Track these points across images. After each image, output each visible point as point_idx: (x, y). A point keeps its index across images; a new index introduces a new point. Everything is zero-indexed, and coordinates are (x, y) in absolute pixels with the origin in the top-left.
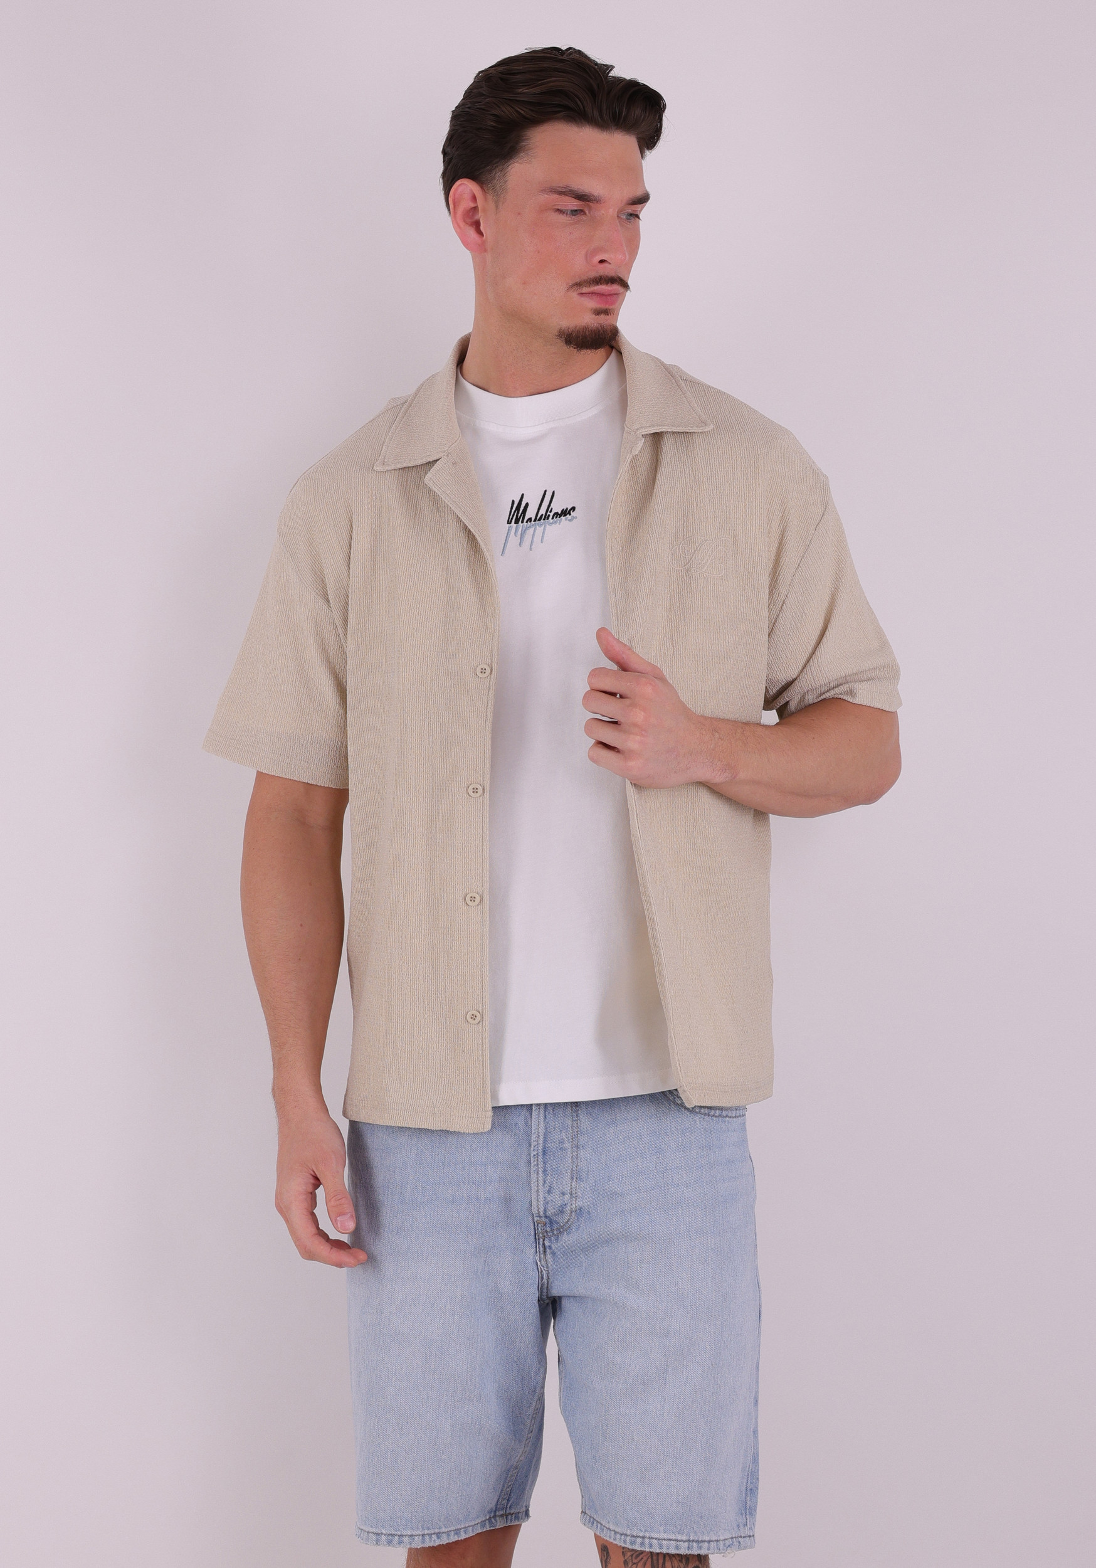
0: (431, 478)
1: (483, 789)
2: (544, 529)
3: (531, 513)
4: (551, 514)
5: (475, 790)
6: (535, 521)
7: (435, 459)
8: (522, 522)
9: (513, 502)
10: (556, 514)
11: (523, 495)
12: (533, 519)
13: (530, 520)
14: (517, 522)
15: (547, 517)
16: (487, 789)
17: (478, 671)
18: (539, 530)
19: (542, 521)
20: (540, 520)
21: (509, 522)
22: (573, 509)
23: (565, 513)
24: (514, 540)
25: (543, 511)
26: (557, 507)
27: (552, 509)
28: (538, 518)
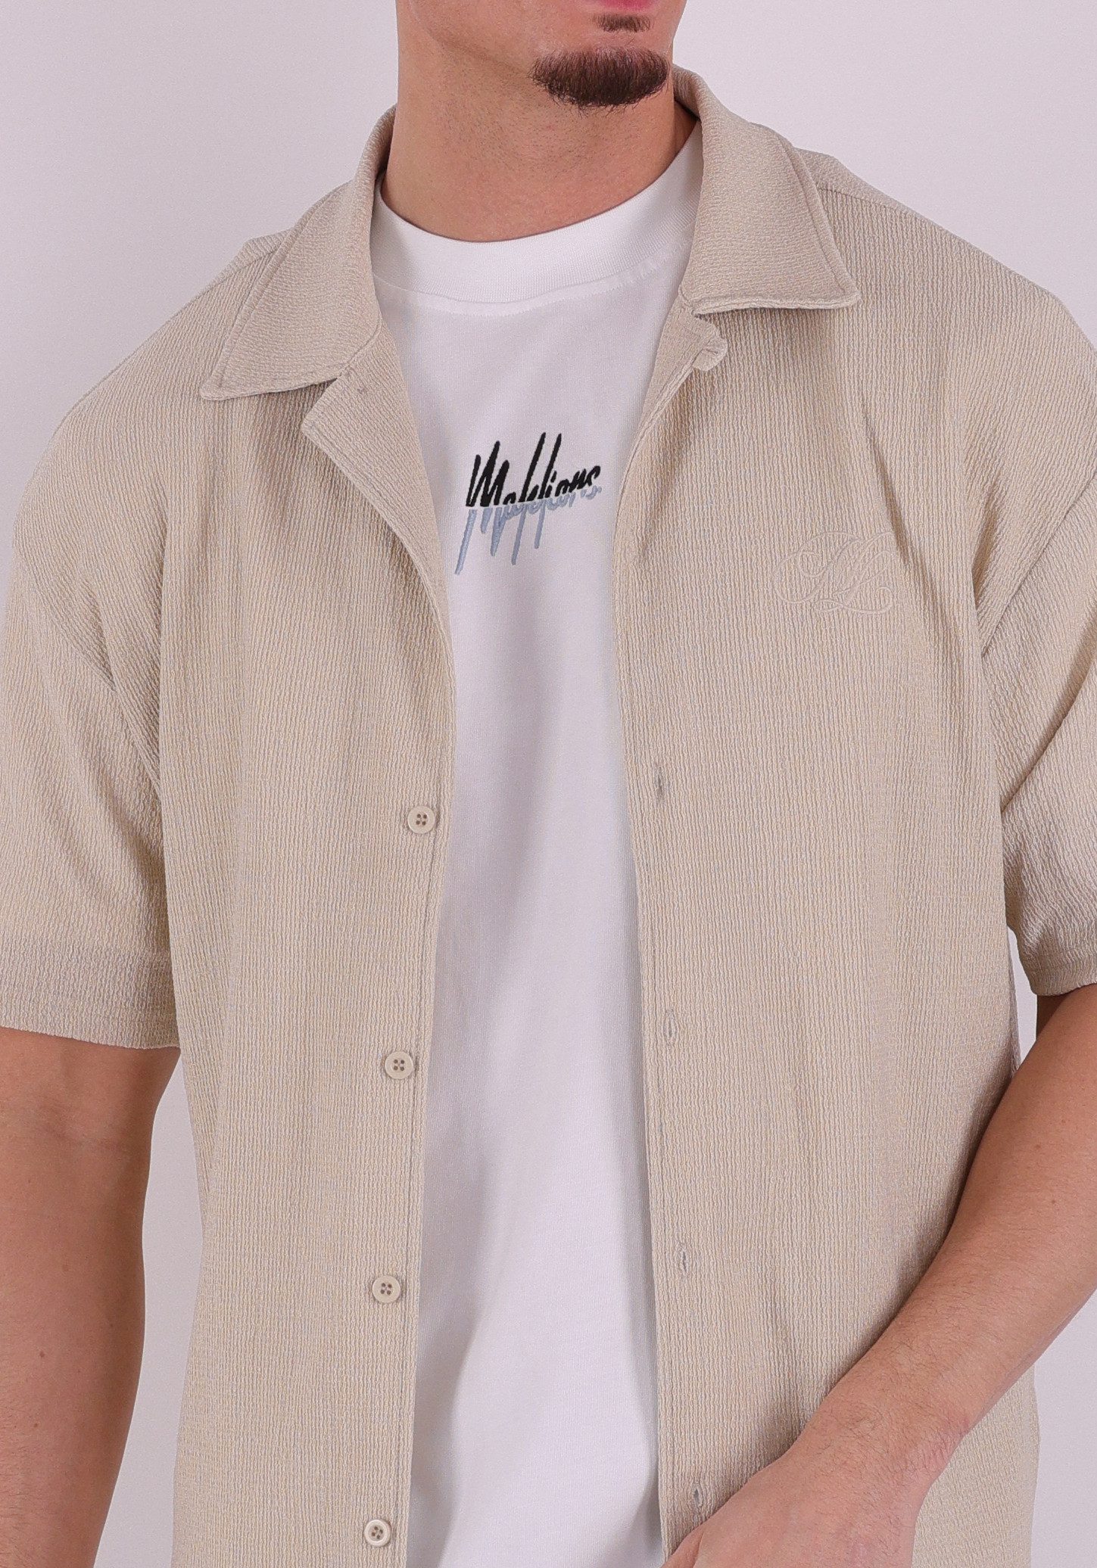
0: (315, 423)
1: (416, 1064)
2: (542, 518)
3: (513, 484)
4: (555, 485)
5: (399, 1065)
6: (522, 500)
7: (323, 379)
8: (496, 502)
9: (478, 459)
10: (564, 483)
11: (497, 445)
12: (518, 496)
13: (512, 497)
14: (485, 503)
15: (545, 492)
16: (425, 1063)
17: (412, 820)
18: (532, 519)
19: (536, 500)
20: (531, 498)
21: (470, 503)
22: (597, 470)
23: (581, 480)
24: (479, 541)
25: (537, 480)
26: (565, 471)
27: (555, 473)
28: (528, 495)
